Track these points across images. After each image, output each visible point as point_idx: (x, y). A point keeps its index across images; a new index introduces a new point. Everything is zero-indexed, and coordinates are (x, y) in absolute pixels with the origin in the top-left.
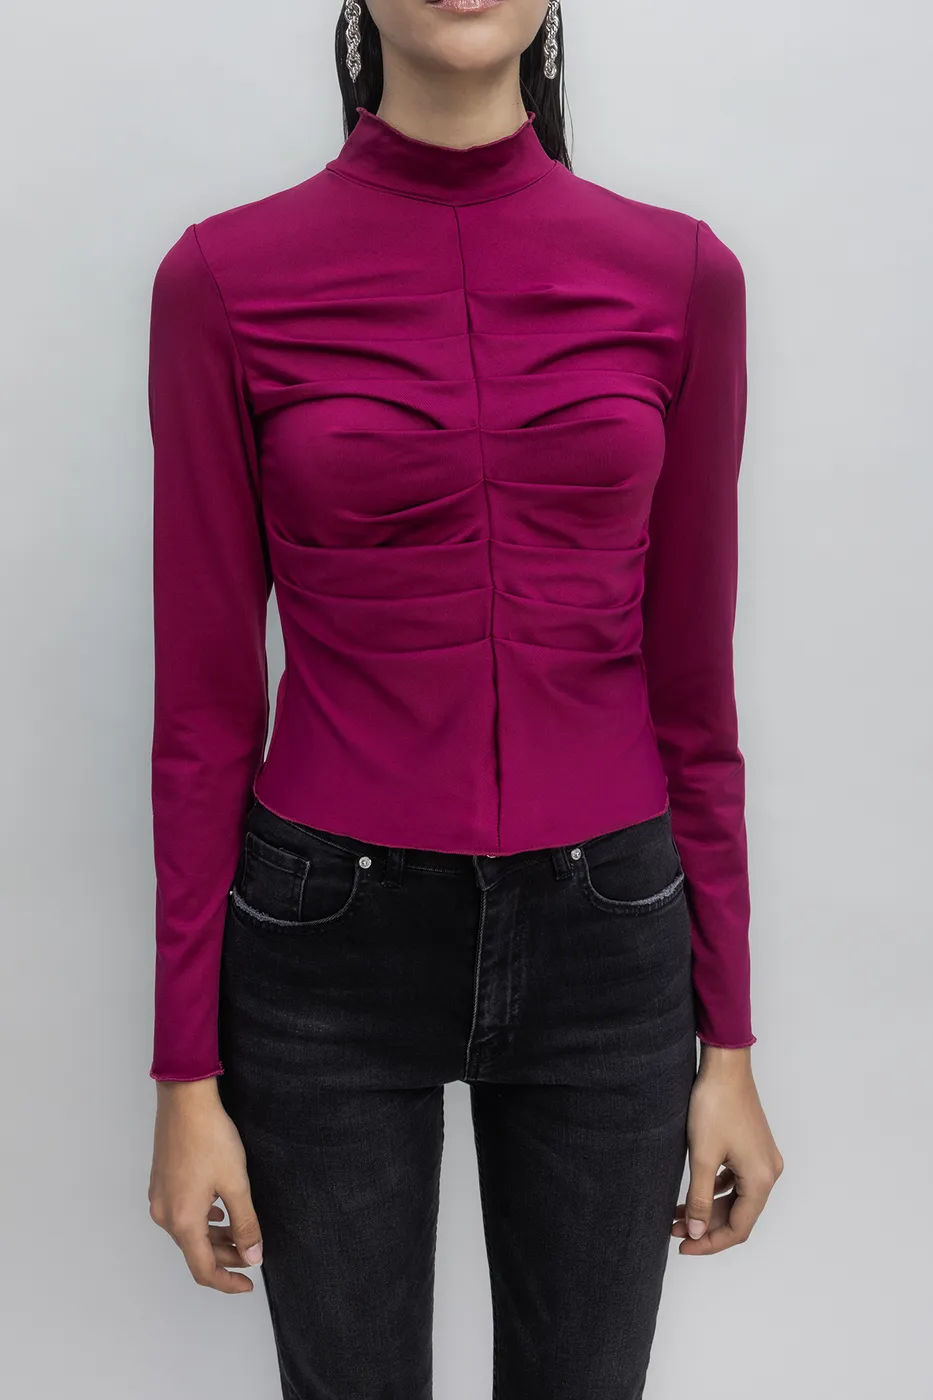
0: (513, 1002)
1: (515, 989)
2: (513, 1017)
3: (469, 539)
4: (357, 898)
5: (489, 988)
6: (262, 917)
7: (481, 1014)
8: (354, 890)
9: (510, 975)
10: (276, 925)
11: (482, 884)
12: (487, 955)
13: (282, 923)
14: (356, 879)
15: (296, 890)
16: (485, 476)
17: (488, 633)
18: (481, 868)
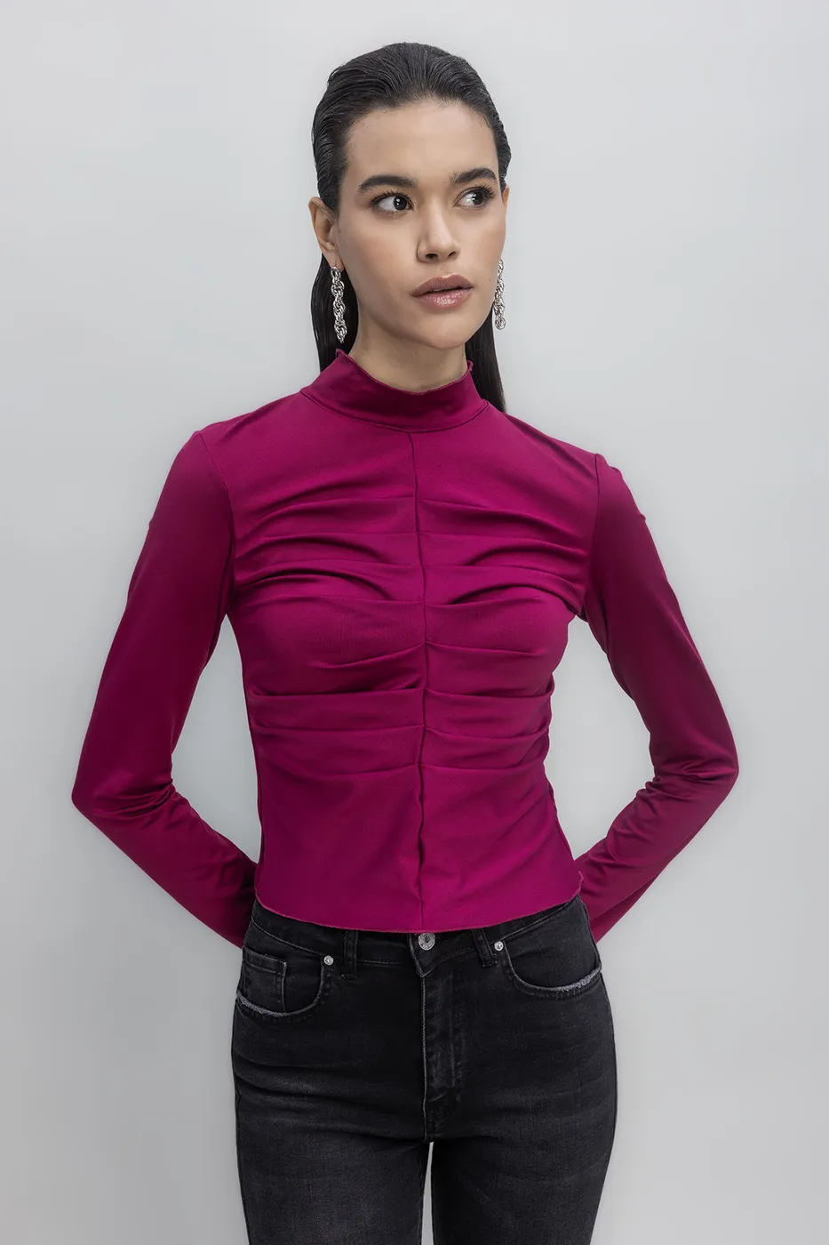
0: (456, 1068)
1: (458, 1058)
2: (458, 1081)
3: (411, 687)
4: (325, 990)
5: (435, 1056)
6: (262, 1011)
7: (430, 1078)
8: (322, 983)
9: (452, 1046)
10: (272, 1017)
11: (420, 970)
12: (430, 1030)
13: (276, 1014)
14: (322, 974)
15: (279, 986)
16: (426, 640)
17: (417, 760)
18: (418, 959)
